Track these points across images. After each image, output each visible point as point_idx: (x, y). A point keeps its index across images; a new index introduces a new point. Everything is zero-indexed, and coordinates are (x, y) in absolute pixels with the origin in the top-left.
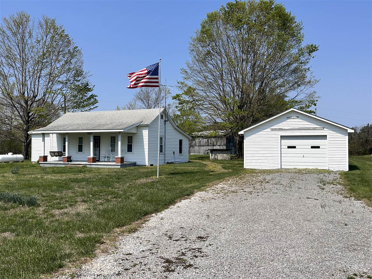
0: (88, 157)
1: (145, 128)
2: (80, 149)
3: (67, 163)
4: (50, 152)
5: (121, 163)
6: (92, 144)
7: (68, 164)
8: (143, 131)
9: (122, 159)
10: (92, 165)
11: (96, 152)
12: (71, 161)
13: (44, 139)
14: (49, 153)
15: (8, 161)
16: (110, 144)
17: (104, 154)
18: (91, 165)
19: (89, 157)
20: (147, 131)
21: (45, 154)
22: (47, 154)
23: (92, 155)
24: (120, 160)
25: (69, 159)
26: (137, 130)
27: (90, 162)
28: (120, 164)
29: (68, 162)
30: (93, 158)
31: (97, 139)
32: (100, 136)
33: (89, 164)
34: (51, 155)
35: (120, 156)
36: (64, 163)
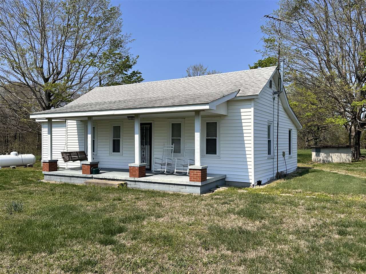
0: (130, 165)
1: (248, 103)
2: (116, 148)
3: (90, 176)
4: (63, 153)
5: (201, 181)
6: (137, 137)
7: (92, 178)
8: (242, 110)
9: (204, 171)
10: (138, 181)
11: (144, 153)
12: (98, 172)
13: (51, 131)
14: (61, 155)
15: (9, 164)
16: (171, 138)
17: (161, 157)
18: (137, 183)
19: (132, 165)
20: (252, 109)
21: (53, 157)
22: (57, 156)
23: (137, 163)
24: (199, 174)
25: (95, 168)
26: (228, 109)
27: (134, 176)
28: (200, 184)
29: (91, 173)
30: (141, 168)
31: (146, 129)
32: (150, 124)
33: (132, 179)
34: (63, 158)
35: (198, 165)
36: (84, 175)
